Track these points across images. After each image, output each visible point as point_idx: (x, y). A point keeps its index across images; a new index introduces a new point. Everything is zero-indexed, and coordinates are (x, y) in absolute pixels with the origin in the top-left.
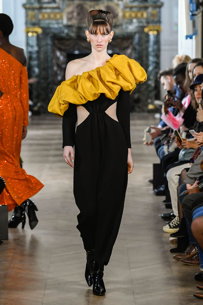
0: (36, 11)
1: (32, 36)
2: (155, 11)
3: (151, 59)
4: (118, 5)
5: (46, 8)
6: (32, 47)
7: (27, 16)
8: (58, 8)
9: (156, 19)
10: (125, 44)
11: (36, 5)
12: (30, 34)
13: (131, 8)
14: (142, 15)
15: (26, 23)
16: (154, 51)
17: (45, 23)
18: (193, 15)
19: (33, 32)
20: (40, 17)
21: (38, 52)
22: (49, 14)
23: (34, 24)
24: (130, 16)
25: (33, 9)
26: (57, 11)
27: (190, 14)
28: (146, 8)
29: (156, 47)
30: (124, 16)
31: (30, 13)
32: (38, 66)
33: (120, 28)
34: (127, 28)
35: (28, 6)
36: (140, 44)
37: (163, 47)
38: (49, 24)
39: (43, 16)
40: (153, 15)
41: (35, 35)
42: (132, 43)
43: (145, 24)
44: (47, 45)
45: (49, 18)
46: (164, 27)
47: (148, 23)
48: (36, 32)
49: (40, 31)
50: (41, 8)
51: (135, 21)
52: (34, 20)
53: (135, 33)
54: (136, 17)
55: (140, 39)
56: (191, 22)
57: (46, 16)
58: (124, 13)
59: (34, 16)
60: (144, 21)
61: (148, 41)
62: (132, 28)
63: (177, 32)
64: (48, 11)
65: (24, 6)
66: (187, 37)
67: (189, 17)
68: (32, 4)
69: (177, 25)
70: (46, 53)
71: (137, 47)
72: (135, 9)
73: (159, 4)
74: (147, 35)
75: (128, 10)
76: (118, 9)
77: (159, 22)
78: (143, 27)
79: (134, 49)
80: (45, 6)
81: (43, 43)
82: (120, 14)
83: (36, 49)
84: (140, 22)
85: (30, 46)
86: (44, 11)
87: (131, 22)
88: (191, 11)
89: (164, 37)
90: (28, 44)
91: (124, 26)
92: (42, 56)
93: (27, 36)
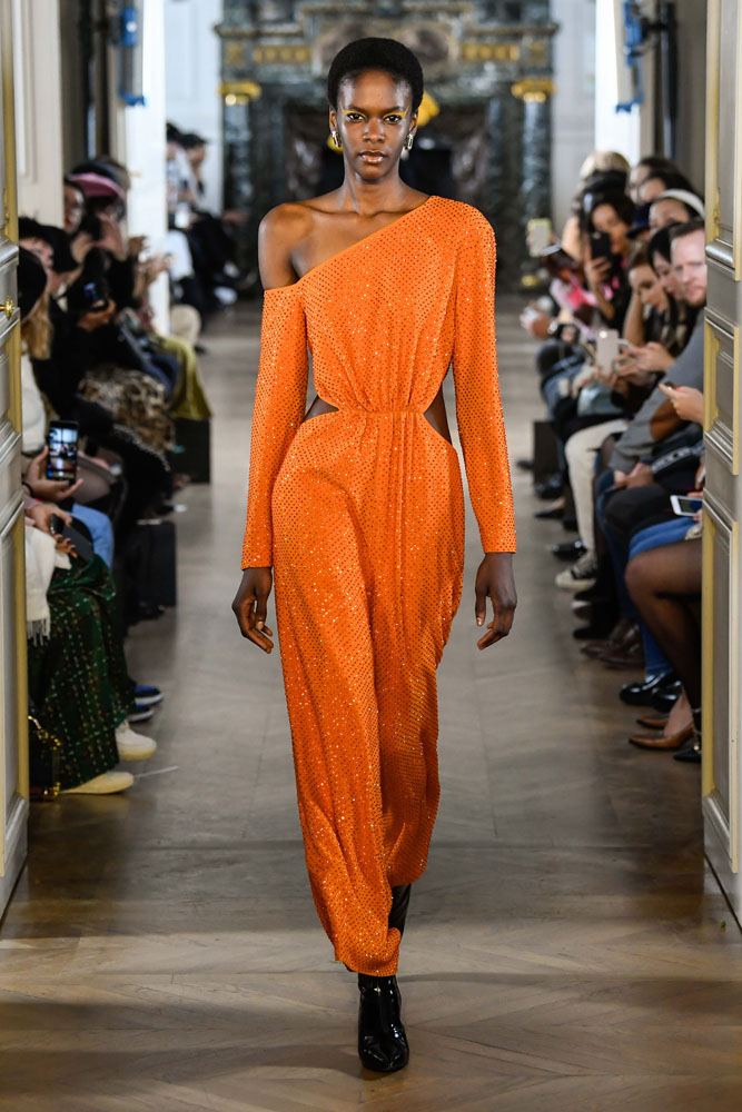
0: (245, 44)
1: (237, 105)
2: (540, 45)
3: (531, 162)
4: (447, 29)
5: (270, 35)
6: (236, 130)
7: (223, 53)
8: (300, 35)
9: (542, 64)
10: (466, 125)
11: (247, 28)
12: (231, 100)
13: (481, 36)
14: (508, 54)
15: (223, 72)
16: (535, 143)
17: (267, 72)
18: (634, 55)
19: (238, 94)
20: (256, 56)
21: (251, 144)
22: (277, 50)
23: (241, 76)
24: (479, 55)
25: (239, 37)
26: (297, 42)
27: (627, 51)
28: (517, 36)
29: (541, 133)
30: (463, 57)
31: (233, 47)
32: (252, 178)
33: (453, 86)
34: (469, 84)
35: (227, 29)
36: (502, 123)
37: (562, 134)
38: (278, 74)
39: (264, 55)
40: (534, 54)
41: (243, 102)
42: (481, 124)
43: (513, 75)
44: (272, 126)
45: (278, 60)
46: (563, 83)
47: (523, 72)
48: (247, 95)
49: (254, 91)
50: (257, 36)
51: (490, 68)
52: (242, 66)
53: (489, 99)
54: (493, 58)
55: (503, 112)
56: (628, 72)
57: (271, 55)
58: (463, 47)
59: (243, 55)
60: (512, 68)
61: (521, 118)
62: (482, 85)
63: (592, 97)
64: (277, 42)
65: (217, 29)
66: (619, 108)
67: (623, 60)
68: (236, 24)
69: (592, 78)
70: (270, 147)
71: (496, 134)
72: (489, 40)
73: (549, 26)
74: (520, 104)
75: (472, 41)
76: (448, 38)
77: (549, 71)
78: (509, 85)
79: (488, 137)
80: (269, 29)
81: (263, 121)
82: (454, 50)
83: (244, 135)
84: (501, 69)
85: (230, 129)
86: (266, 42)
87: (479, 70)
88: (630, 45)
89: (562, 108)
90: (225, 125)
91: (463, 81)
92: (260, 153)
93: (224, 107)
